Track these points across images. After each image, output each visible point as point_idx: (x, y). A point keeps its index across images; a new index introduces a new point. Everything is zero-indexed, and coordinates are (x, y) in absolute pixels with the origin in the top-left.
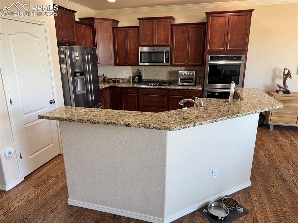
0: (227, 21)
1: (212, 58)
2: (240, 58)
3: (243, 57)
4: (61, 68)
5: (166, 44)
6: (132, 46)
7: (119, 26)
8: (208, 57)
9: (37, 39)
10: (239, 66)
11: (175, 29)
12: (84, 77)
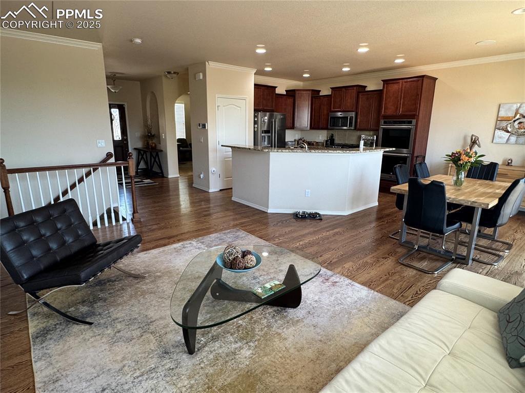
0: (400, 87)
1: (385, 122)
2: (410, 122)
3: (414, 121)
4: (254, 127)
5: (352, 110)
6: (325, 112)
7: (320, 95)
8: (382, 121)
9: (239, 108)
10: (409, 131)
11: (360, 96)
12: (270, 134)
